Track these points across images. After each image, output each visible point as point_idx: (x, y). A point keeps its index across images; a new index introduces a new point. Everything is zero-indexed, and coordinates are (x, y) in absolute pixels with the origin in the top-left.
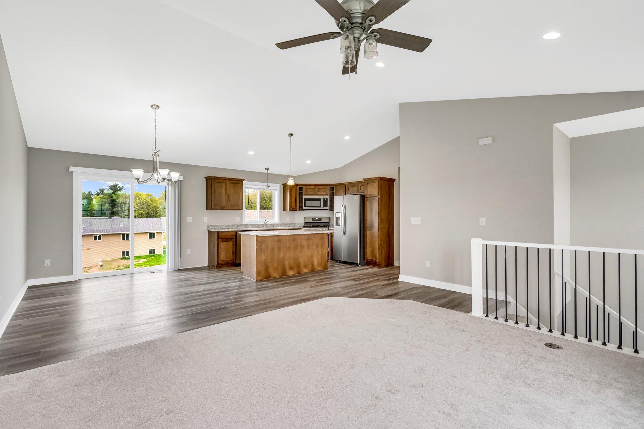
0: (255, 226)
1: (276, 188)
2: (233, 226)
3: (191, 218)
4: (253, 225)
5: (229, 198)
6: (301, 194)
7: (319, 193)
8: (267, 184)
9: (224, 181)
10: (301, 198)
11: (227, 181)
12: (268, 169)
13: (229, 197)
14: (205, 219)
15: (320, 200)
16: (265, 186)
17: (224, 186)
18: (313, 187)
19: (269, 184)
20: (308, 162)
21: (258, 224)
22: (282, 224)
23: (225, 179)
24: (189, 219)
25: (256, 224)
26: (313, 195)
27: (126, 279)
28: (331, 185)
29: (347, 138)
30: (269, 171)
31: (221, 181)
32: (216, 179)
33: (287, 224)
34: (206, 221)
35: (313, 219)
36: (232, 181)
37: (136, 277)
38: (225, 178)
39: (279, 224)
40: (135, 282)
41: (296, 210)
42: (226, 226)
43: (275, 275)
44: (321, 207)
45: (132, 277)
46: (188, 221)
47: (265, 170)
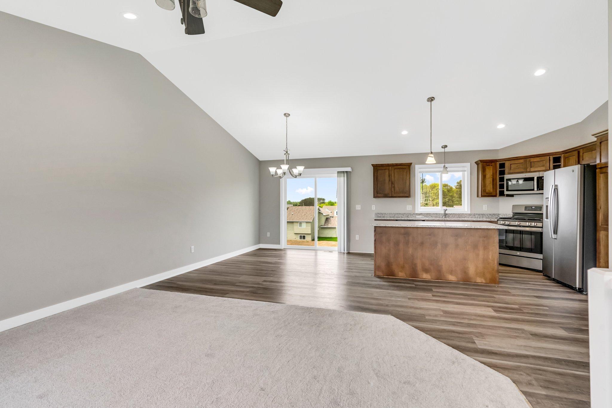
0: (433, 216)
1: (466, 169)
2: (403, 214)
3: (360, 206)
4: (429, 214)
5: (393, 185)
6: (502, 173)
7: (532, 169)
8: (444, 165)
9: (388, 168)
10: (502, 179)
11: (390, 168)
12: (446, 146)
13: (392, 183)
14: (374, 207)
15: (532, 179)
16: (441, 168)
17: (387, 173)
18: (522, 161)
19: (447, 165)
20: (501, 126)
21: (437, 214)
22: (474, 215)
23: (388, 166)
24: (358, 207)
25: (434, 214)
26: (522, 172)
27: (313, 253)
28: (555, 155)
29: (540, 72)
30: (447, 150)
31: (384, 168)
32: (378, 166)
33: (483, 215)
34: (374, 209)
35: (526, 208)
36: (396, 167)
37: (320, 253)
38: (388, 164)
39: (470, 215)
40: (319, 257)
41: (495, 196)
42: (395, 214)
43: (401, 275)
44: (533, 190)
45: (316, 253)
46: (357, 209)
47: (442, 148)
